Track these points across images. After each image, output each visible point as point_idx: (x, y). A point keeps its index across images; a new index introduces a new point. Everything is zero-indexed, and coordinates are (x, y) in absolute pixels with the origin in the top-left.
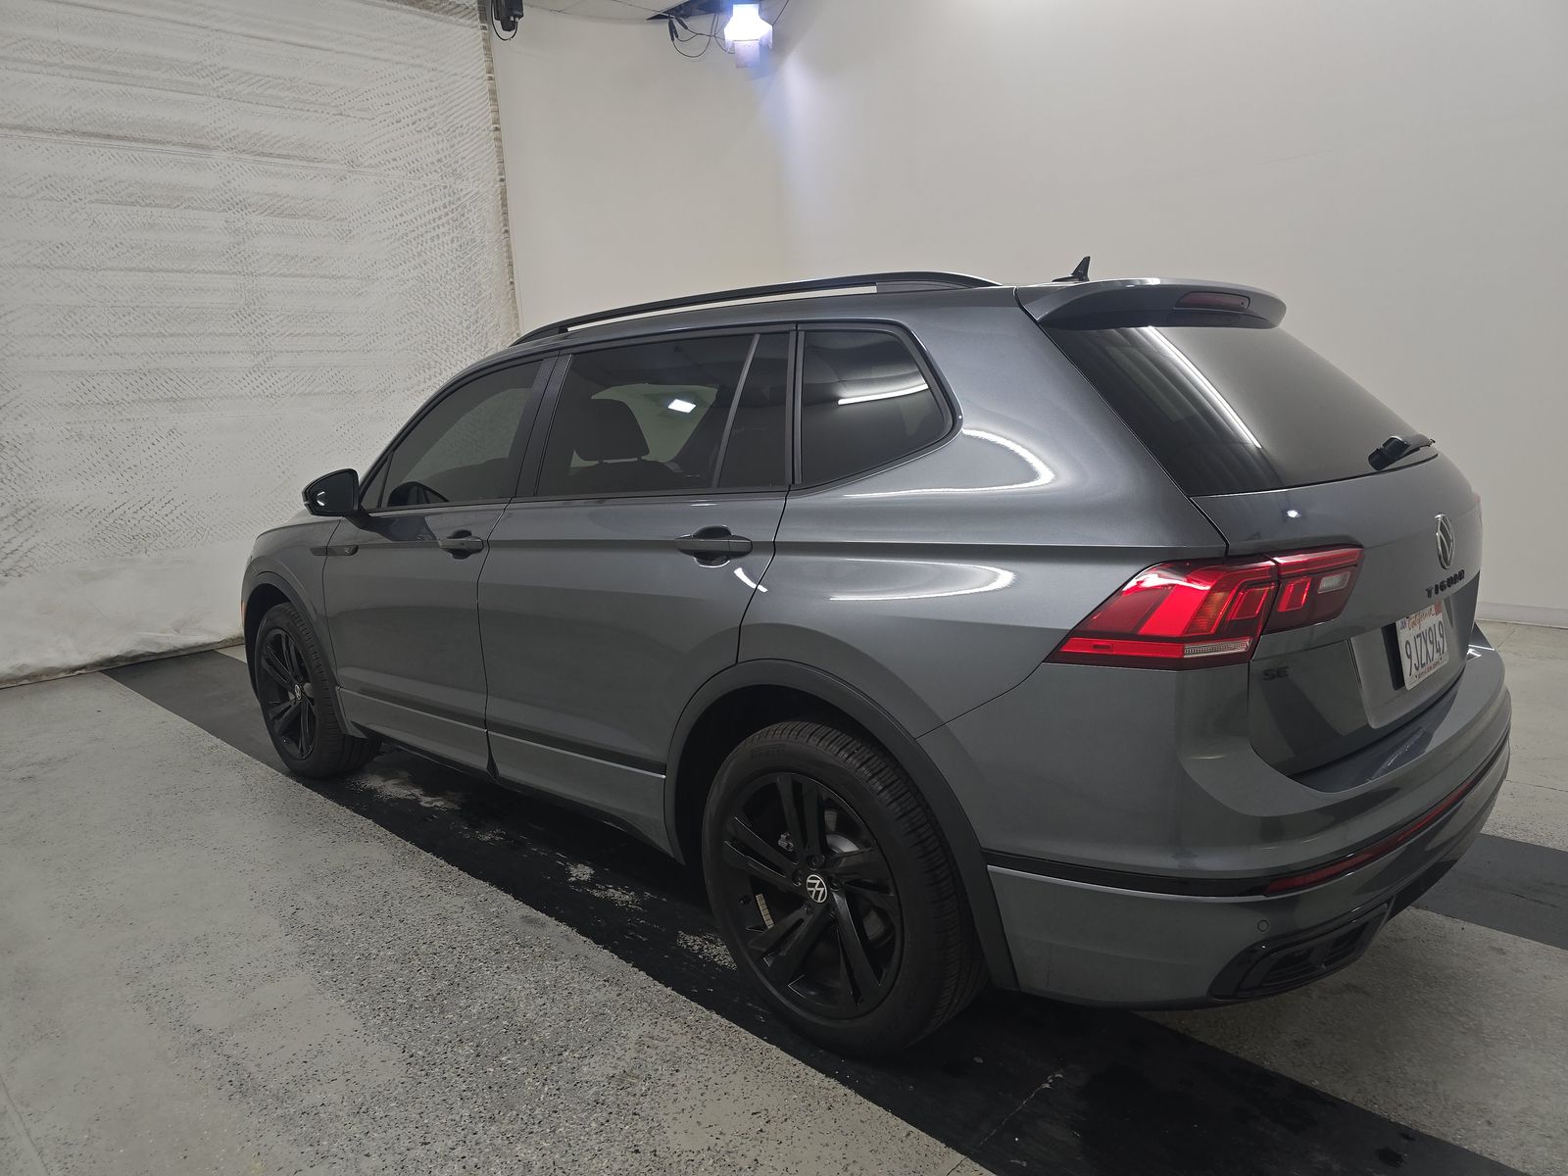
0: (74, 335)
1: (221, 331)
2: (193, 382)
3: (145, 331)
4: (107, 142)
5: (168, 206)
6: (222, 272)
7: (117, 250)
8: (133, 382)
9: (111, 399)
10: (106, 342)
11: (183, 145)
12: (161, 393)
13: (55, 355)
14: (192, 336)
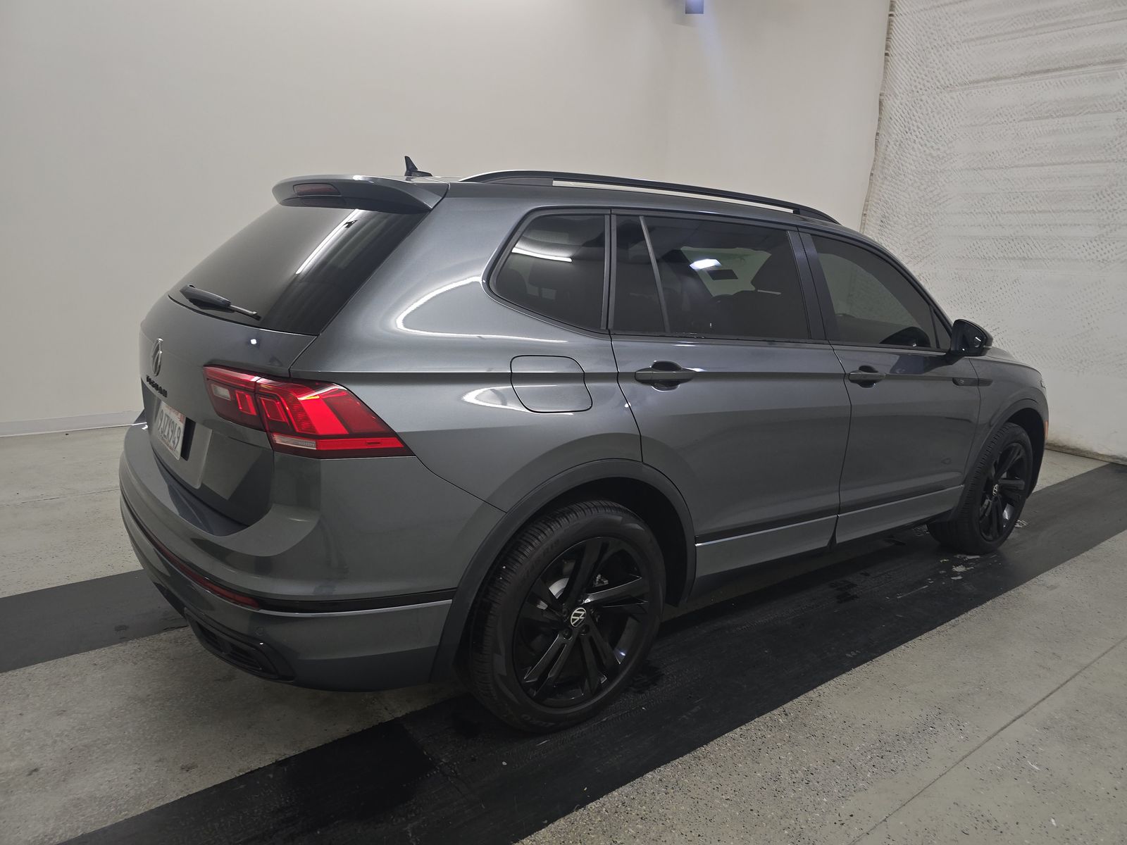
0: (980, 213)
1: (1079, 208)
2: (1042, 246)
3: (1024, 209)
4: (1046, 75)
5: (1073, 115)
6: (1098, 162)
7: (1025, 152)
8: (1004, 245)
9: (986, 256)
10: (997, 217)
11: (1102, 63)
12: (1018, 253)
13: (964, 226)
14: (1054, 212)
